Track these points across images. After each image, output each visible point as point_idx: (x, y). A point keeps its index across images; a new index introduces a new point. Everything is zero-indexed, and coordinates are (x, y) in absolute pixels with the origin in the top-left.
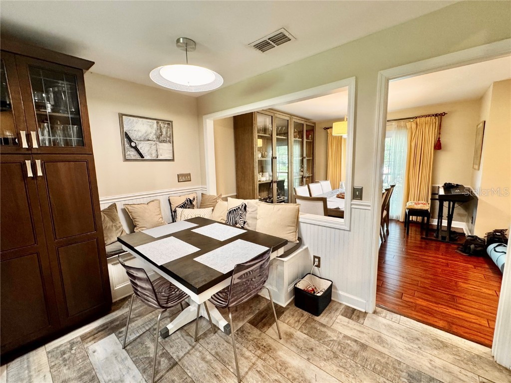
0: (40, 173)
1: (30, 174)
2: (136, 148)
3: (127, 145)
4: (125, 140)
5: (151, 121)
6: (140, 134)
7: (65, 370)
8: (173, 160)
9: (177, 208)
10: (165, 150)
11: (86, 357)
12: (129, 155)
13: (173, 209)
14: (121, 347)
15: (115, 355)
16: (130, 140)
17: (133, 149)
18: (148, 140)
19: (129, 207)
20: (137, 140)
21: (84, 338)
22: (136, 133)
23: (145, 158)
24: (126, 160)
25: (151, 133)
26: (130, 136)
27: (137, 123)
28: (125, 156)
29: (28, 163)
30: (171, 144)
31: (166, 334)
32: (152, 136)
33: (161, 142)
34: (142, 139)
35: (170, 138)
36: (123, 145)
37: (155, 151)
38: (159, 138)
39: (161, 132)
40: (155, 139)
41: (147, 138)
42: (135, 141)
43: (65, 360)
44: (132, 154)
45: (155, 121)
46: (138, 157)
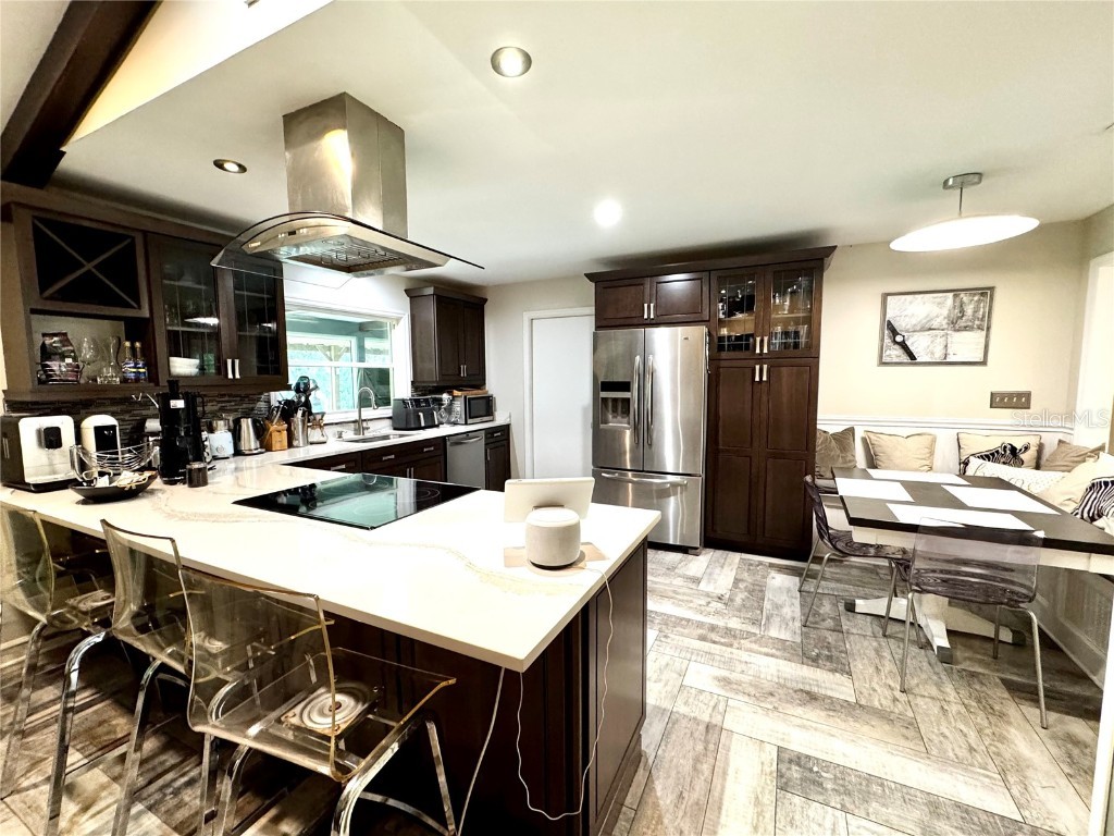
0: (765, 378)
1: (757, 379)
2: (903, 345)
3: (887, 341)
4: (886, 332)
5: (941, 295)
6: (914, 322)
7: (746, 574)
8: (984, 363)
9: (972, 458)
10: (966, 345)
11: (764, 577)
12: (889, 356)
13: (963, 458)
14: (797, 588)
15: (789, 590)
16: (894, 332)
17: (897, 347)
18: (930, 329)
19: (872, 436)
20: (907, 331)
21: (771, 566)
22: (907, 319)
23: (918, 360)
24: (882, 363)
25: (937, 317)
26: (896, 325)
27: (911, 303)
28: (881, 357)
29: (758, 367)
30: (984, 333)
31: (850, 607)
32: (940, 321)
33: (958, 330)
34: (918, 328)
35: (982, 319)
36: (882, 340)
37: (942, 347)
38: (956, 323)
39: (962, 312)
40: (946, 326)
41: (927, 326)
42: (903, 334)
43: (749, 569)
44: (895, 353)
45: (951, 295)
46: (905, 358)
